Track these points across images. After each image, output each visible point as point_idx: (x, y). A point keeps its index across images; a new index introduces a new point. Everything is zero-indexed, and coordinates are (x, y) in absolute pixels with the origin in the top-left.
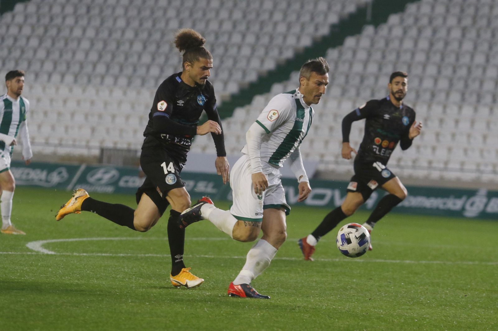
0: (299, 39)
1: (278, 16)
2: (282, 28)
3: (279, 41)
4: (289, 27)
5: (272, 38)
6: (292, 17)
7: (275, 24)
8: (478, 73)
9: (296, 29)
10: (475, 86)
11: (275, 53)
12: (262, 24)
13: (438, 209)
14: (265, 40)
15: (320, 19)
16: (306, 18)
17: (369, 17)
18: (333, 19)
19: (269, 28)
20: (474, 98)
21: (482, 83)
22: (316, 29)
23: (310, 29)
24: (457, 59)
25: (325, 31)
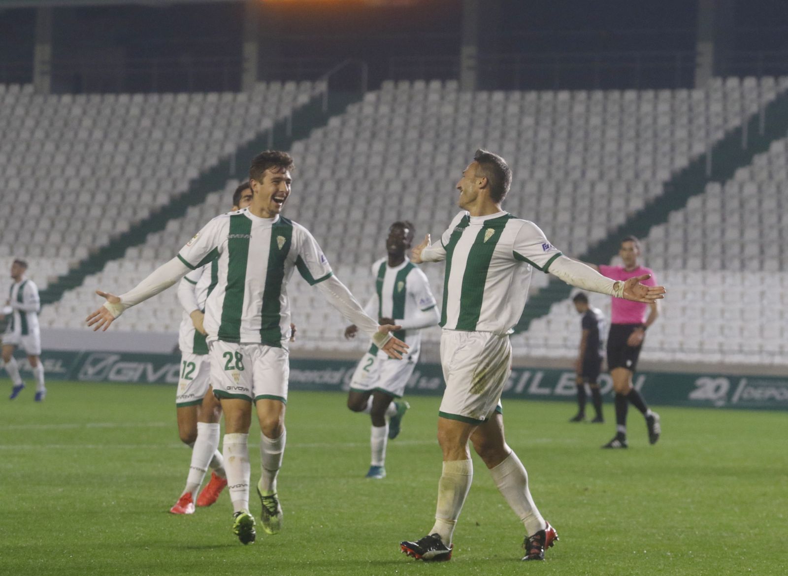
0: (155, 197)
1: (131, 172)
2: (135, 185)
3: (132, 199)
4: (144, 184)
5: (124, 197)
6: (147, 173)
7: (128, 181)
8: (354, 230)
9: (152, 185)
10: (352, 244)
11: (128, 213)
12: (113, 181)
13: (313, 383)
14: (117, 199)
15: (178, 174)
16: (162, 173)
17: (233, 170)
18: (193, 173)
19: (121, 186)
20: (351, 258)
21: (359, 242)
22: (174, 185)
23: (167, 186)
24: (332, 215)
25: (183, 187)
